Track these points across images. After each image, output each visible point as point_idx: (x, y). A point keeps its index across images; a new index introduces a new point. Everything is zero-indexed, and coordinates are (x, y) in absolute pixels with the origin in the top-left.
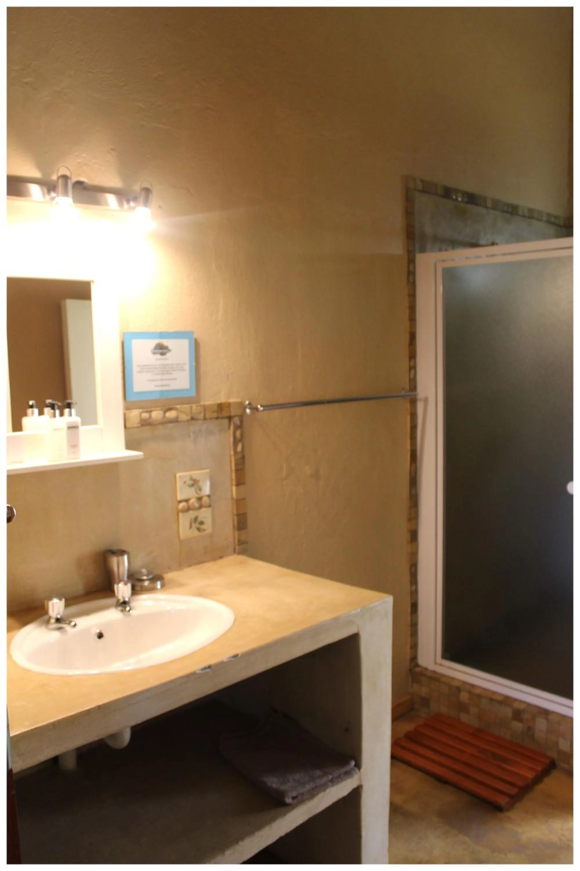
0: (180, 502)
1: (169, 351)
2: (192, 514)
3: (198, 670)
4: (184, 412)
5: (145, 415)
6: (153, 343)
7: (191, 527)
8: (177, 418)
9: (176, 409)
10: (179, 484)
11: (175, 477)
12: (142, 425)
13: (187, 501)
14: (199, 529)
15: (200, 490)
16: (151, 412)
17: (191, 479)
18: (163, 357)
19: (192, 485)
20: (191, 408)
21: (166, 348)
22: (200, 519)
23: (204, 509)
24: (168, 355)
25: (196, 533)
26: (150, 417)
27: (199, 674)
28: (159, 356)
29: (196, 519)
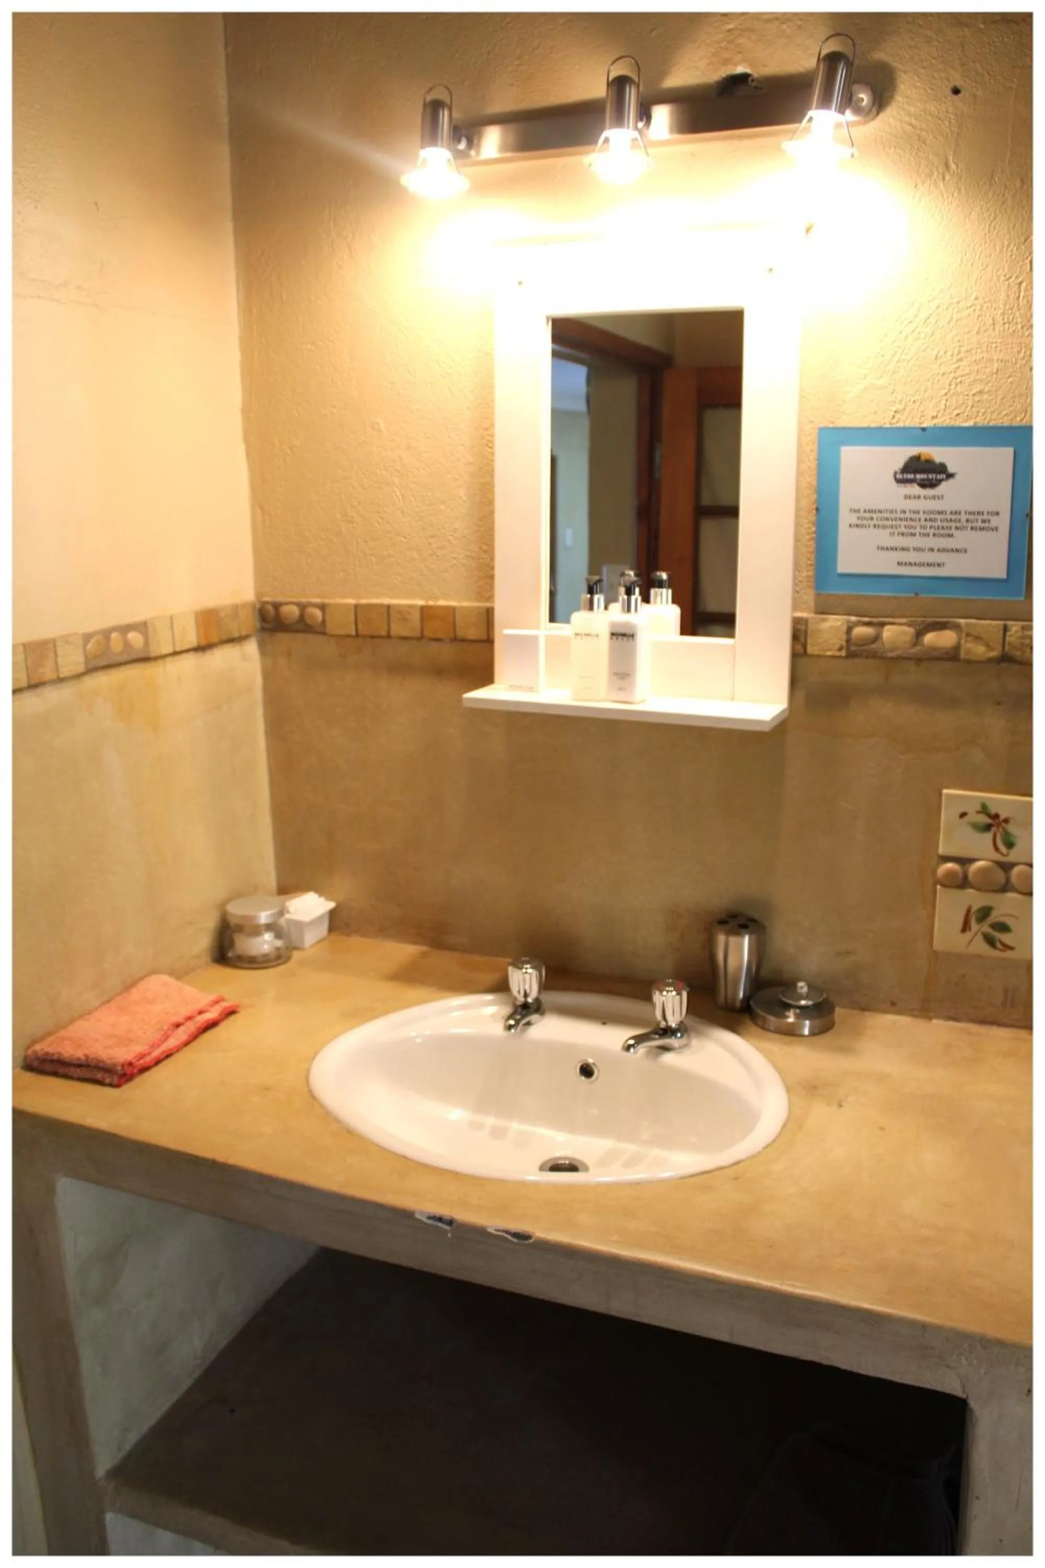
0: (946, 859)
1: (950, 476)
2: (974, 899)
3: (422, 1213)
4: (978, 638)
5: (860, 631)
6: (901, 455)
7: (966, 927)
8: (957, 648)
9: (956, 627)
10: (947, 815)
11: (940, 795)
12: (851, 655)
13: (964, 862)
14: (991, 941)
15: (1010, 845)
16: (883, 625)
17: (984, 810)
18: (929, 492)
19: (987, 828)
20: (1005, 629)
21: (941, 469)
22: (995, 917)
23: (1011, 895)
24: (944, 488)
25: (980, 946)
26: (877, 638)
27: (420, 1221)
28: (915, 490)
29: (985, 913)
